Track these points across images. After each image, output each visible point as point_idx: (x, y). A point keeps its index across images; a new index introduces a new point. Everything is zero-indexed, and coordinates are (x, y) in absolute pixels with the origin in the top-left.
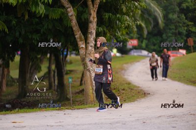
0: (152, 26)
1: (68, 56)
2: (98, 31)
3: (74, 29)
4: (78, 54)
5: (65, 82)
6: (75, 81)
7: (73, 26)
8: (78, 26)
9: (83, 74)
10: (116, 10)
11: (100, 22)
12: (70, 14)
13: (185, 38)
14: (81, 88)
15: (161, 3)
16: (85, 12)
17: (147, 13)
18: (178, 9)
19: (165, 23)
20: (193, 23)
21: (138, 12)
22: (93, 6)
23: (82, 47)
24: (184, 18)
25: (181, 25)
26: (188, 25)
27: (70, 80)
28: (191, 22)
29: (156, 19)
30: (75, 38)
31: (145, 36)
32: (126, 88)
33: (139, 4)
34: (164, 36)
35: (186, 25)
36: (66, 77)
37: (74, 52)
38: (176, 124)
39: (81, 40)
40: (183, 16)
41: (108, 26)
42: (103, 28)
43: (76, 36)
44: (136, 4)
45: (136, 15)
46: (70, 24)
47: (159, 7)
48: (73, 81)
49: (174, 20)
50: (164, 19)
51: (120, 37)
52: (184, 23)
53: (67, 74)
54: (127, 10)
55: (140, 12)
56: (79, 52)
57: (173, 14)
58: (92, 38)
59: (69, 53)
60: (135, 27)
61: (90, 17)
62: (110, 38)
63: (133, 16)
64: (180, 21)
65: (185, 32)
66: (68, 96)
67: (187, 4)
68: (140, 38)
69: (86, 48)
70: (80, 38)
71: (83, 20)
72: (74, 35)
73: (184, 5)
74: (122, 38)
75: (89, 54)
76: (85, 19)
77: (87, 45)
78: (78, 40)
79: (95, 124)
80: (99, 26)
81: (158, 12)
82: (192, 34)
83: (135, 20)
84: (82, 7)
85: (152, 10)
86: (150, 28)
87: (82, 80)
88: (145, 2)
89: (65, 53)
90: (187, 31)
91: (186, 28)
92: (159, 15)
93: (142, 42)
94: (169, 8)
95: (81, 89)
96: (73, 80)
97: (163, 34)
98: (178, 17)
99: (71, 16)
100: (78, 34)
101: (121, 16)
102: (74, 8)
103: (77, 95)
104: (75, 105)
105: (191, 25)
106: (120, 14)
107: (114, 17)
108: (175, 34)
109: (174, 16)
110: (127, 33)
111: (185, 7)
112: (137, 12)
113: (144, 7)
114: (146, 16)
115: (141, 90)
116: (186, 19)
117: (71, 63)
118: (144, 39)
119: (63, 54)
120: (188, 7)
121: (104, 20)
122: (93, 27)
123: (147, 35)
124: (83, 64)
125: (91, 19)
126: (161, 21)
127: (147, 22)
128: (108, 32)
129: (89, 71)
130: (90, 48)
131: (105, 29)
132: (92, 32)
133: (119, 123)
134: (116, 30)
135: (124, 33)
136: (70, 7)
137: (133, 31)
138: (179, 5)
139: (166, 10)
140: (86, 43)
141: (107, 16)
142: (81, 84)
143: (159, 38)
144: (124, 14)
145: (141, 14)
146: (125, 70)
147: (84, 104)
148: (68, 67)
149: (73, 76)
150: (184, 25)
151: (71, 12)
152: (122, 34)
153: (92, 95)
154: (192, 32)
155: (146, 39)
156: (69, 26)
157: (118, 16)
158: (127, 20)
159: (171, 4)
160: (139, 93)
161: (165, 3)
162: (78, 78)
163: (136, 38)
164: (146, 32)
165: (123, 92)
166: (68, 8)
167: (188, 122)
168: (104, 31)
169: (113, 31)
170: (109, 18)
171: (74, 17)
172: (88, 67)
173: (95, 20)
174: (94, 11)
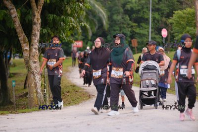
0: (97, 27)
1: (12, 59)
2: (42, 33)
3: (18, 31)
5: (9, 85)
6: (19, 84)
7: (16, 28)
8: (21, 28)
9: (27, 77)
10: (61, 12)
11: (44, 24)
12: (13, 16)
13: (129, 39)
14: (25, 91)
15: (106, 4)
16: (29, 13)
17: (91, 14)
18: (122, 10)
19: (109, 24)
20: (137, 24)
21: (83, 13)
22: (37, 7)
23: (26, 50)
24: (129, 19)
25: (125, 26)
26: (132, 26)
27: (14, 83)
28: (135, 23)
29: (100, 21)
30: (19, 40)
31: (90, 38)
32: (71, 91)
33: (84, 5)
34: (109, 37)
35: (130, 26)
36: (9, 80)
37: (18, 55)
38: (120, 125)
39: (25, 43)
40: (127, 17)
41: (53, 28)
42: (48, 30)
43: (20, 39)
44: (81, 5)
45: (80, 16)
46: (14, 25)
49: (118, 21)
50: (109, 20)
52: (128, 24)
53: (9, 77)
54: (72, 11)
55: (85, 13)
56: (22, 54)
57: (118, 15)
58: (36, 40)
59: (12, 55)
60: (79, 28)
61: (34, 19)
63: (78, 17)
64: (124, 22)
65: (129, 33)
66: (11, 100)
67: (131, 5)
68: (85, 40)
69: (30, 50)
70: (24, 40)
71: (27, 21)
72: (17, 37)
73: (128, 7)
74: (66, 39)
75: (33, 56)
76: (29, 20)
77: (31, 47)
78: (22, 42)
79: (39, 128)
80: (44, 28)
81: (103, 13)
82: (136, 35)
83: (80, 21)
84: (26, 8)
85: (97, 11)
86: (95, 29)
87: (25, 83)
88: (90, 3)
89: (8, 56)
90: (131, 33)
91: (130, 29)
92: (104, 16)
93: (87, 44)
94: (114, 9)
95: (25, 93)
96: (17, 83)
97: (108, 35)
98: (123, 18)
99: (15, 17)
100: (22, 36)
101: (66, 18)
103: (21, 98)
104: (19, 109)
105: (135, 26)
107: (58, 18)
109: (118, 18)
110: (72, 35)
111: (129, 9)
112: (81, 13)
113: (89, 9)
114: (91, 17)
115: (86, 92)
116: (130, 20)
117: (14, 65)
118: (89, 40)
119: (6, 57)
120: (132, 8)
122: (37, 29)
123: (92, 37)
124: (27, 67)
125: (35, 20)
126: (105, 22)
127: (92, 23)
128: (53, 34)
129: (33, 74)
130: (34, 50)
131: (50, 31)
132: (36, 34)
133: (63, 126)
134: (60, 32)
135: (69, 34)
136: (13, 9)
137: (78, 33)
138: (124, 6)
139: (111, 11)
140: (30, 45)
141: (51, 17)
142: (25, 88)
144: (69, 15)
145: (86, 16)
146: (70, 72)
147: (27, 107)
148: (12, 70)
149: (17, 79)
150: (129, 26)
151: (15, 14)
152: (67, 36)
154: (136, 33)
155: (91, 40)
156: (12, 28)
157: (62, 17)
158: (71, 22)
159: (115, 5)
160: (83, 95)
161: (109, 4)
162: (22, 81)
163: (80, 40)
164: (90, 34)
165: (68, 94)
166: (11, 9)
167: (131, 123)
168: (49, 33)
169: (57, 33)
170: (54, 19)
171: (18, 18)
172: (32, 69)
173: (40, 21)
174: (38, 12)
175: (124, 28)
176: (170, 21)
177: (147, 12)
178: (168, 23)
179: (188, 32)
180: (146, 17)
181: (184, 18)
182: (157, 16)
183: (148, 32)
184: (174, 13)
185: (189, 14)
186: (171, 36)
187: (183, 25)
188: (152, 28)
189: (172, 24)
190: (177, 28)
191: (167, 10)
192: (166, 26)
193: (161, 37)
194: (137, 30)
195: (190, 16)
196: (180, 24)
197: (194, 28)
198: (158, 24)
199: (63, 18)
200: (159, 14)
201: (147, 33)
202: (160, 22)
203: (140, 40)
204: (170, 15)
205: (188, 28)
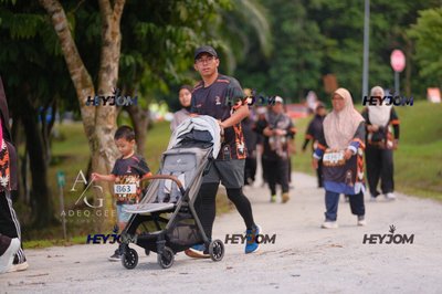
0: (246, 49)
1: (56, 125)
2: (125, 64)
3: (69, 60)
4: (78, 118)
5: (50, 183)
7: (66, 54)
8: (77, 53)
9: (90, 164)
10: (167, 16)
11: (129, 45)
12: (59, 27)
13: (318, 76)
16: (94, 21)
17: (234, 22)
18: (302, 11)
19: (274, 43)
20: (335, 42)
21: (215, 19)
22: (112, 7)
24: (318, 29)
25: (309, 46)
26: (325, 48)
27: (61, 179)
29: (254, 36)
30: (71, 82)
31: (230, 74)
33: (216, 2)
34: (273, 72)
35: (320, 45)
36: (50, 172)
37: (70, 114)
38: (301, 268)
39: (85, 86)
40: (314, 27)
41: (148, 53)
42: (136, 58)
43: (74, 78)
45: (209, 25)
46: (60, 48)
47: (262, 7)
48: (66, 181)
49: (294, 35)
50: (273, 33)
51: (174, 78)
52: (317, 42)
53: (53, 164)
54: (190, 15)
55: (219, 19)
56: (80, 113)
57: (292, 23)
58: (110, 82)
59: (57, 116)
61: (104, 32)
62: (153, 79)
63: (204, 28)
65: (318, 62)
66: (56, 216)
70: (83, 81)
71: (90, 40)
72: (67, 75)
74: (178, 78)
75: (105, 118)
76: (93, 37)
78: (79, 86)
80: (127, 53)
81: (260, 19)
83: (208, 38)
84: (87, 10)
85: (246, 14)
86: (243, 54)
89: (48, 117)
90: (323, 61)
91: (320, 54)
92: (260, 23)
96: (68, 178)
97: (270, 67)
98: (305, 28)
99: (62, 30)
100: (78, 73)
101: (177, 30)
102: (69, 14)
104: (73, 236)
106: (173, 25)
107: (159, 31)
108: (296, 68)
109: (293, 27)
110: (190, 68)
111: (319, 7)
112: (211, 19)
113: (227, 8)
114: (232, 28)
116: (322, 32)
117: (62, 138)
119: (43, 119)
120: (324, 6)
121: (138, 38)
122: (112, 57)
123: (236, 71)
124: (91, 141)
125: (108, 36)
126: (265, 39)
127: (235, 41)
128: (146, 65)
129: (105, 156)
131: (140, 60)
132: (109, 66)
133: (173, 272)
134: (164, 62)
135: (184, 65)
136: (58, 11)
140: (97, 91)
141: (143, 28)
143: (262, 78)
144: (183, 24)
147: (92, 231)
148: (57, 150)
149: (68, 169)
150: (317, 47)
151: (62, 22)
152: (179, 71)
154: (333, 62)
156: (56, 54)
157: (169, 28)
158: (189, 38)
164: (231, 65)
166: (53, 13)
168: (138, 64)
169: (157, 64)
170: (149, 34)
171: (69, 33)
172: (101, 147)
173: (118, 38)
174: (115, 19)
175: (307, 50)
176: (411, 33)
177: (358, 12)
178: (405, 37)
180: (356, 24)
182: (381, 23)
183: (362, 59)
184: (420, 16)
186: (413, 67)
188: (371, 50)
189: (414, 39)
190: (426, 50)
191: (403, 9)
192: (403, 45)
193: (389, 69)
194: (337, 56)
196: (433, 40)
198: (383, 41)
199: (171, 32)
200: (386, 19)
201: (357, 61)
202: (388, 36)
203: (342, 77)
204: (410, 19)
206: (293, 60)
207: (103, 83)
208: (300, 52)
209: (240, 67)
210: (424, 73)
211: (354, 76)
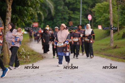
2: (13, 17)
10: (25, 4)
11: (14, 12)
13: (68, 21)
16: (4, 5)
17: (44, 6)
18: (63, 3)
19: (55, 12)
20: (72, 12)
22: (9, 2)
25: (65, 13)
26: (69, 14)
29: (49, 10)
31: (43, 20)
32: (31, 54)
34: (55, 20)
38: (62, 75)
40: (66, 8)
41: (19, 14)
45: (37, 7)
47: (51, 2)
49: (61, 10)
50: (55, 9)
52: (67, 12)
54: (31, 4)
55: (39, 5)
57: (60, 7)
60: (36, 15)
62: (21, 22)
63: (35, 8)
64: (64, 11)
65: (67, 17)
68: (40, 22)
69: (5, 29)
71: (3, 10)
74: (28, 22)
76: (4, 10)
77: (5, 27)
79: (11, 77)
80: (13, 14)
81: (51, 5)
83: (37, 10)
85: (47, 4)
86: (46, 15)
90: (69, 17)
91: (68, 15)
92: (51, 7)
93: (41, 24)
94: (58, 2)
98: (64, 8)
101: (27, 8)
106: (26, 7)
107: (22, 8)
108: (61, 19)
109: (60, 8)
110: (31, 19)
111: (68, 2)
112: (37, 5)
113: (42, 2)
114: (43, 8)
116: (69, 9)
118: (42, 22)
121: (17, 10)
122: (9, 15)
125: (8, 10)
126: (53, 11)
127: (44, 11)
128: (19, 18)
130: (7, 29)
131: (17, 16)
132: (8, 18)
133: (26, 76)
134: (24, 17)
135: (30, 18)
137: (35, 18)
139: (56, 4)
141: (18, 8)
142: (2, 53)
143: (52, 22)
144: (30, 6)
145: (40, 7)
152: (28, 20)
153: (8, 59)
154: (72, 18)
155: (43, 22)
158: (31, 10)
160: (39, 56)
163: (37, 22)
164: (43, 18)
167: (69, 74)
168: (16, 17)
169: (22, 18)
170: (20, 9)
173: (11, 10)
174: (10, 5)
175: (64, 14)
176: (93, 10)
177: (79, 4)
178: (92, 11)
179: (105, 17)
180: (78, 7)
181: (102, 8)
182: (85, 7)
183: (80, 17)
184: (96, 5)
185: (105, 5)
186: (94, 19)
187: (101, 12)
188: (82, 14)
189: (94, 12)
190: (98, 14)
191: (91, 3)
192: (91, 13)
193: (87, 20)
194: (73, 16)
195: (106, 7)
196: (99, 12)
197: (108, 14)
198: (86, 12)
200: (86, 6)
201: (78, 17)
202: (87, 10)
203: (74, 22)
204: (93, 6)
205: (104, 14)
206: (60, 17)
207: (6, 23)
208: (62, 14)
209: (45, 19)
210: (97, 21)
211: (77, 22)
